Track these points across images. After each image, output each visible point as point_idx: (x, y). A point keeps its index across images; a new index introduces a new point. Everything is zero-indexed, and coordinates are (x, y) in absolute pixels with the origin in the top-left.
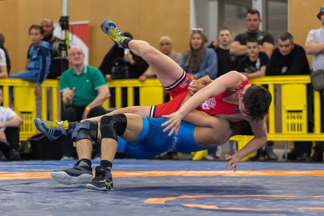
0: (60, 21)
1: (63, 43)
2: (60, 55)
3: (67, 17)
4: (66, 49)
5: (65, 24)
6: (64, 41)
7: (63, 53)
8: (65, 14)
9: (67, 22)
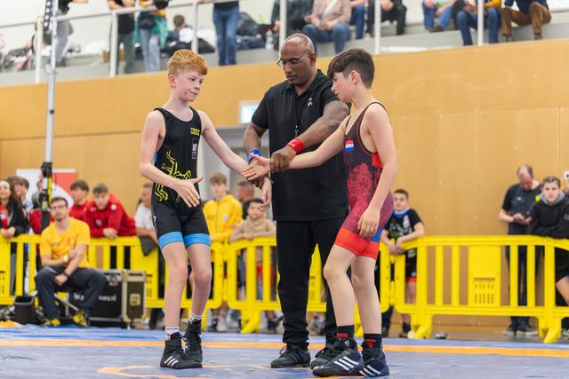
0: (42, 167)
1: (44, 192)
2: (41, 207)
3: (51, 164)
4: (47, 200)
5: (47, 171)
6: (46, 190)
7: (45, 204)
8: (48, 159)
9: (50, 169)
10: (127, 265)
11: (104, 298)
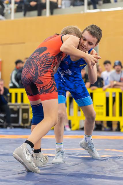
10: (22, 101)
11: (12, 115)
